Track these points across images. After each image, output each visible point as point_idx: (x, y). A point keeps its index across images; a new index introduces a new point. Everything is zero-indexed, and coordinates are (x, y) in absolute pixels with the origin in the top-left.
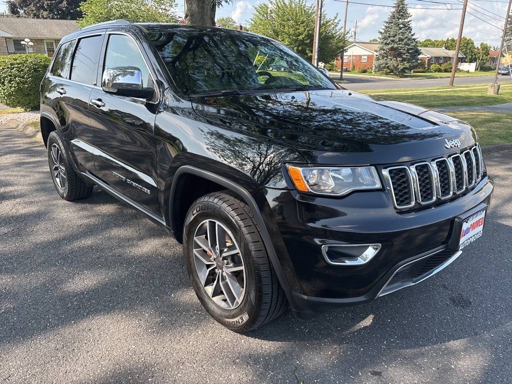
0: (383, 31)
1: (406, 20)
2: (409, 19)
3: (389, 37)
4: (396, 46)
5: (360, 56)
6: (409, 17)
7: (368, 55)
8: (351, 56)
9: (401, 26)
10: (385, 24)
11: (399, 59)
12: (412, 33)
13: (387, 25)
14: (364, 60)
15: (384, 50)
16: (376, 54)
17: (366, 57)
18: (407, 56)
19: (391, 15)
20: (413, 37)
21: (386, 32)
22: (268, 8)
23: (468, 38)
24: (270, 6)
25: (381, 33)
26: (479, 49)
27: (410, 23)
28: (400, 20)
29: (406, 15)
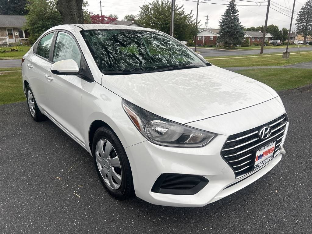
1: (235, 14)
2: (237, 14)
3: (226, 25)
4: (229, 30)
5: (209, 37)
6: (237, 12)
7: (213, 36)
8: (203, 37)
9: (233, 18)
10: (223, 17)
11: (231, 38)
12: (239, 22)
13: (224, 17)
14: (211, 39)
15: (222, 33)
16: (218, 35)
18: (236, 36)
19: (226, 11)
20: (240, 25)
21: (223, 22)
22: (148, 7)
23: (275, 25)
24: (150, 6)
25: (220, 22)
26: (282, 32)
27: (238, 16)
28: (232, 15)
29: (235, 11)
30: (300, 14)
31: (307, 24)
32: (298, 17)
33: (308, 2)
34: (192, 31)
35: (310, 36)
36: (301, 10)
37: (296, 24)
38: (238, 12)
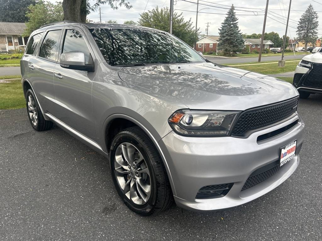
0: (221, 29)
1: (235, 22)
2: (236, 22)
3: (225, 32)
4: (229, 38)
5: (209, 44)
6: (236, 20)
7: (213, 44)
8: (203, 44)
9: (232, 26)
10: (222, 25)
11: (231, 46)
12: (239, 30)
13: (224, 25)
14: (211, 46)
15: (222, 40)
16: (218, 42)
17: (212, 45)
18: (236, 43)
19: (226, 19)
20: (239, 33)
21: (223, 29)
22: (148, 15)
23: (275, 33)
24: (149, 14)
25: (220, 30)
26: (282, 39)
27: (237, 24)
28: (231, 22)
29: (234, 19)
30: (300, 21)
31: (307, 31)
32: (298, 24)
33: (309, 9)
34: (191, 39)
35: (311, 43)
36: (301, 18)
37: (297, 31)
38: (238, 20)
